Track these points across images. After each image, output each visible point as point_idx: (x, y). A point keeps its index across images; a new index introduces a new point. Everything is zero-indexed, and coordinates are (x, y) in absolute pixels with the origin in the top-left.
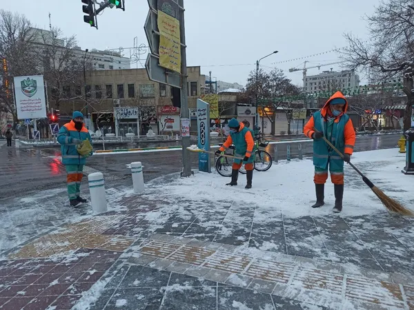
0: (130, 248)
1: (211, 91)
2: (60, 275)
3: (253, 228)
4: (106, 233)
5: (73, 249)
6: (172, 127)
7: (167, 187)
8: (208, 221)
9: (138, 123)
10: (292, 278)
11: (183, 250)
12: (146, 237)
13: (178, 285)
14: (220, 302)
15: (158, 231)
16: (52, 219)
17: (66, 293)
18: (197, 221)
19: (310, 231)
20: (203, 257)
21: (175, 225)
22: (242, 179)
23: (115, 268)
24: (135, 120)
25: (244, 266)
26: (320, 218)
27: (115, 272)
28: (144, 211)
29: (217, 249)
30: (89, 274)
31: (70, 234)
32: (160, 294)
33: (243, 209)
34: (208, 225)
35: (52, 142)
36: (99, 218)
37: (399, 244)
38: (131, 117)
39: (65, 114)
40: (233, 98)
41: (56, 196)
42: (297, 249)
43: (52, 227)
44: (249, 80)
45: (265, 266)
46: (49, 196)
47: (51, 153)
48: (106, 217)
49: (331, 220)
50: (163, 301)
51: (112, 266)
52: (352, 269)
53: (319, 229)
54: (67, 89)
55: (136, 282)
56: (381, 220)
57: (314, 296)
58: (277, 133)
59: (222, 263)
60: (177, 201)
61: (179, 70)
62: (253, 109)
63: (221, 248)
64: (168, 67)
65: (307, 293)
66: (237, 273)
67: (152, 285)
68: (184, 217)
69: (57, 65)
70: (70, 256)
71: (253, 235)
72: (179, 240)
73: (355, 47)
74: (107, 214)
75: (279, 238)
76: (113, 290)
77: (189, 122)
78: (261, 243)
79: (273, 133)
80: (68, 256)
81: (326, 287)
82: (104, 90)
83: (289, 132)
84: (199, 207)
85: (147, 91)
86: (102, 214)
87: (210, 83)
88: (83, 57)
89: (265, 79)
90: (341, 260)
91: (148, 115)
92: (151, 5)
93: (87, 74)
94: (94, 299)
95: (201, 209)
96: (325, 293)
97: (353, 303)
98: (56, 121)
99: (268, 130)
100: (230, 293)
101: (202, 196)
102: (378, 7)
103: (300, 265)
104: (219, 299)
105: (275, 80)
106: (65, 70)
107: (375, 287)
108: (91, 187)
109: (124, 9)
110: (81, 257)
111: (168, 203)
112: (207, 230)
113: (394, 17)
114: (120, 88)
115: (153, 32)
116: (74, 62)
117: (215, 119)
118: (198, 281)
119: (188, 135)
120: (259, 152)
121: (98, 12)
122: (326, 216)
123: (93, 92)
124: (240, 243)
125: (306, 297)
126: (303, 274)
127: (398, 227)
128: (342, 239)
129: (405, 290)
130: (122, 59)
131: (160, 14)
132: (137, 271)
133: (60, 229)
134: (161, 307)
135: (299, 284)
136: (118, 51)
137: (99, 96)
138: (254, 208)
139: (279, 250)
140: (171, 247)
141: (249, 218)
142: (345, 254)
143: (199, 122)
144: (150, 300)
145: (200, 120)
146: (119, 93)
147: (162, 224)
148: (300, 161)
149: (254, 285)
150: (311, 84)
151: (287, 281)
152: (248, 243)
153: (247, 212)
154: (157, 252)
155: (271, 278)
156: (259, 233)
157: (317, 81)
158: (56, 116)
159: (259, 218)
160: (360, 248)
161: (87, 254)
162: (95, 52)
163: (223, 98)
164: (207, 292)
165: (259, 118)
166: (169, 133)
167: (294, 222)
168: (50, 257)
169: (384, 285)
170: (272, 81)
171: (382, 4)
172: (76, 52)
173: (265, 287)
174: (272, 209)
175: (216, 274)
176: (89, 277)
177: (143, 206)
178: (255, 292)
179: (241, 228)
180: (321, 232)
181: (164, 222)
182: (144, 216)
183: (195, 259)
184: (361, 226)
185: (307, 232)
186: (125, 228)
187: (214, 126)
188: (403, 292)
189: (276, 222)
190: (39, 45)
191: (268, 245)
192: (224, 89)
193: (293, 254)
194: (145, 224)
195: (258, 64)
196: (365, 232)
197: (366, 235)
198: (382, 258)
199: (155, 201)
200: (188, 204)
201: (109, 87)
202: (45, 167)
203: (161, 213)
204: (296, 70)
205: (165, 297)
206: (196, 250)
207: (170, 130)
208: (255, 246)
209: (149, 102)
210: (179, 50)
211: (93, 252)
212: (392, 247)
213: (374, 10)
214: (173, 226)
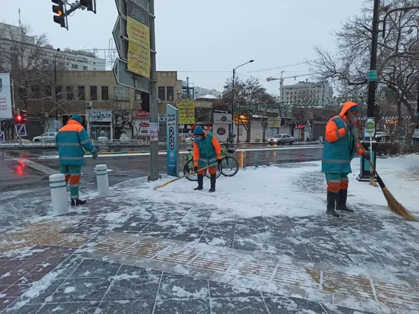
0: (85, 244)
1: (188, 96)
2: (13, 268)
3: (208, 227)
4: (64, 231)
5: (30, 246)
6: (146, 132)
7: (133, 190)
8: (166, 221)
9: (111, 126)
10: (230, 267)
11: (137, 246)
12: (104, 234)
13: (126, 275)
14: (161, 287)
15: (116, 229)
16: (10, 219)
17: (17, 283)
18: (156, 221)
19: (259, 229)
20: (154, 251)
21: (134, 224)
22: (207, 183)
23: (68, 262)
24: (108, 123)
25: (191, 258)
26: (270, 218)
27: (68, 265)
28: (106, 212)
29: (168, 244)
30: (42, 267)
31: (27, 233)
32: (108, 282)
33: (202, 210)
34: (165, 224)
35: (17, 144)
36: (59, 219)
37: (333, 240)
38: (105, 120)
39: (32, 115)
40: (209, 105)
41: (16, 197)
42: (242, 244)
43: (10, 227)
44: (225, 87)
45: (209, 258)
46: (10, 197)
47: (16, 155)
48: (66, 218)
49: (280, 220)
50: (109, 288)
51: (66, 260)
52: (285, 259)
53: (266, 227)
54: (36, 89)
55: (87, 273)
56: (324, 220)
57: (246, 281)
58: (252, 141)
59: (171, 256)
60: (140, 203)
61: (148, 76)
62: (229, 117)
63: (174, 243)
64: (136, 72)
65: (240, 278)
66: (183, 264)
67: (102, 275)
68: (143, 217)
69: (26, 64)
70: (26, 252)
71: (205, 233)
72: (134, 237)
73: (325, 60)
74: (67, 215)
75: (229, 235)
76: (64, 280)
77: (158, 127)
78: (211, 239)
79: (248, 140)
80: (22, 252)
81: (258, 274)
82: (76, 91)
83: (264, 140)
84: (160, 209)
85: (122, 94)
86: (62, 215)
87: (188, 88)
88: (54, 56)
89: (241, 87)
90: (278, 252)
91: (123, 119)
92: (120, 11)
93: (59, 74)
94: (44, 287)
95: (161, 210)
96: (256, 278)
97: (277, 286)
98: (22, 122)
99: (243, 138)
100: (172, 280)
101: (166, 198)
102: (345, 24)
103: (240, 257)
104: (161, 284)
105: (251, 88)
106: (35, 69)
107: (300, 274)
108: (52, 187)
109: (95, 12)
110: (36, 253)
111: (130, 205)
112: (164, 228)
113: (359, 34)
114: (93, 89)
115: (122, 37)
116: (45, 61)
117: (191, 125)
118: (146, 272)
119: (156, 139)
120: (227, 158)
121: (68, 12)
122: (276, 216)
123: (64, 92)
124: (192, 239)
125: (239, 282)
126: (241, 264)
127: (336, 225)
128: (285, 235)
129: (324, 275)
130: (96, 61)
131: (129, 20)
132: (89, 263)
133: (18, 228)
134: (107, 292)
135: (235, 272)
136: (92, 51)
137: (70, 97)
138: (213, 210)
139: (226, 245)
140: (126, 243)
141: (206, 218)
142: (283, 248)
143: (168, 127)
144: (97, 287)
145: (169, 125)
146: (91, 95)
147: (120, 223)
148: (268, 167)
149: (196, 273)
150: (288, 93)
151: (226, 269)
152: (199, 239)
153: (205, 213)
154: (112, 248)
155: (213, 267)
156: (212, 231)
157: (293, 91)
158: (23, 117)
159: (215, 218)
160: (297, 243)
161: (43, 250)
162: (68, 51)
163: (199, 104)
164: (152, 280)
165: (234, 126)
166: (143, 138)
167: (246, 221)
168: (5, 253)
169: (308, 271)
170: (247, 89)
171: (349, 22)
172: (48, 50)
173: (206, 274)
174: (229, 210)
175: (164, 265)
176: (41, 269)
177: (105, 207)
178: (195, 279)
179: (196, 226)
180: (268, 230)
181: (123, 222)
182: (105, 217)
183: (146, 254)
184: (304, 225)
185: (255, 230)
186: (84, 228)
187: (190, 132)
188: (321, 277)
189: (229, 222)
190: (5, 42)
191: (217, 241)
192: (202, 95)
193: (237, 248)
194: (104, 223)
195: (234, 72)
196: (306, 229)
197: (306, 232)
198: (314, 251)
199: (118, 203)
200: (149, 206)
201: (82, 88)
202: (8, 168)
203: (122, 214)
204: (273, 79)
205: (112, 285)
206: (150, 246)
207: (145, 134)
208: (205, 242)
209: (123, 106)
210: (149, 56)
211: (48, 248)
212: (325, 241)
213: (342, 26)
214: (131, 225)
